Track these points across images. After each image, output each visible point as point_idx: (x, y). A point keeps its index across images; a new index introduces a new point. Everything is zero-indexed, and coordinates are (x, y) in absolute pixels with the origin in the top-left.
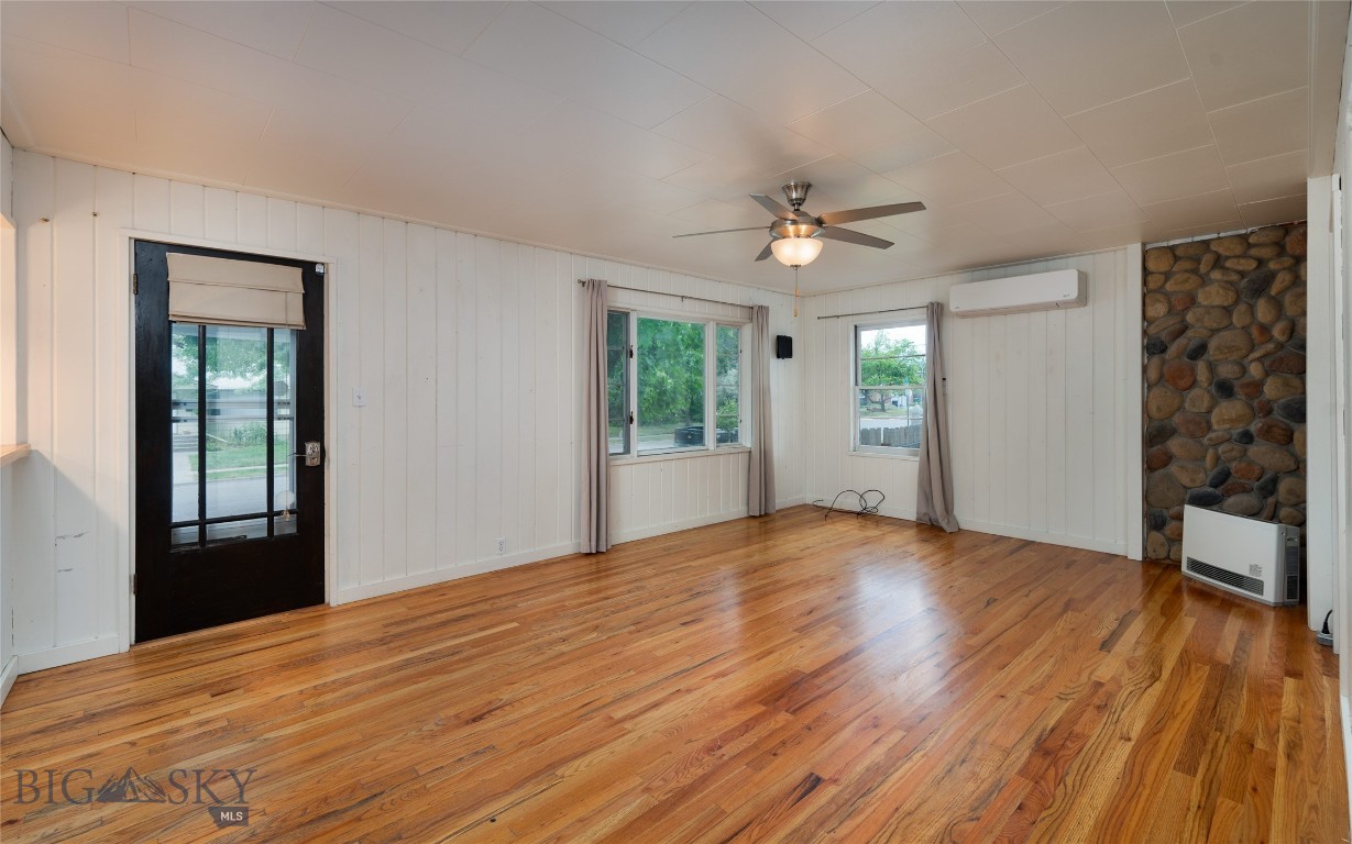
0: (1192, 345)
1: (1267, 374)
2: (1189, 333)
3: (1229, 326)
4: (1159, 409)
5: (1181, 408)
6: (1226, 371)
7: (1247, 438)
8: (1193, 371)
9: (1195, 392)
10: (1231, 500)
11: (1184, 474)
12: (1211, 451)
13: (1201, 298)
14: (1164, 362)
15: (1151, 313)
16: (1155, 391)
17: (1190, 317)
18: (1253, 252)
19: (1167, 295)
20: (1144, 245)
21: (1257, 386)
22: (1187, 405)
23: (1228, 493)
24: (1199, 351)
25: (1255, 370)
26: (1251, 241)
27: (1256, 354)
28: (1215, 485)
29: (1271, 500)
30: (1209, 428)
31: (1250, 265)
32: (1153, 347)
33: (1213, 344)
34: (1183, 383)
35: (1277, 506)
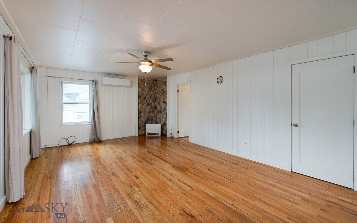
0: (144, 97)
1: (152, 102)
2: (144, 95)
3: (148, 94)
4: (140, 108)
5: (143, 108)
6: (148, 101)
7: (150, 112)
8: (144, 101)
9: (144, 105)
10: (148, 122)
11: (143, 119)
12: (146, 115)
13: (145, 89)
14: (141, 99)
15: (139, 91)
16: (140, 105)
17: (144, 92)
18: (151, 83)
19: (141, 88)
20: (138, 78)
21: (151, 104)
22: (143, 107)
23: (148, 121)
24: (145, 98)
25: (151, 101)
26: (150, 81)
27: (151, 99)
28: (147, 120)
29: (152, 121)
30: (146, 111)
31: (150, 85)
32: (139, 97)
33: (147, 97)
34: (143, 103)
35: (153, 122)
